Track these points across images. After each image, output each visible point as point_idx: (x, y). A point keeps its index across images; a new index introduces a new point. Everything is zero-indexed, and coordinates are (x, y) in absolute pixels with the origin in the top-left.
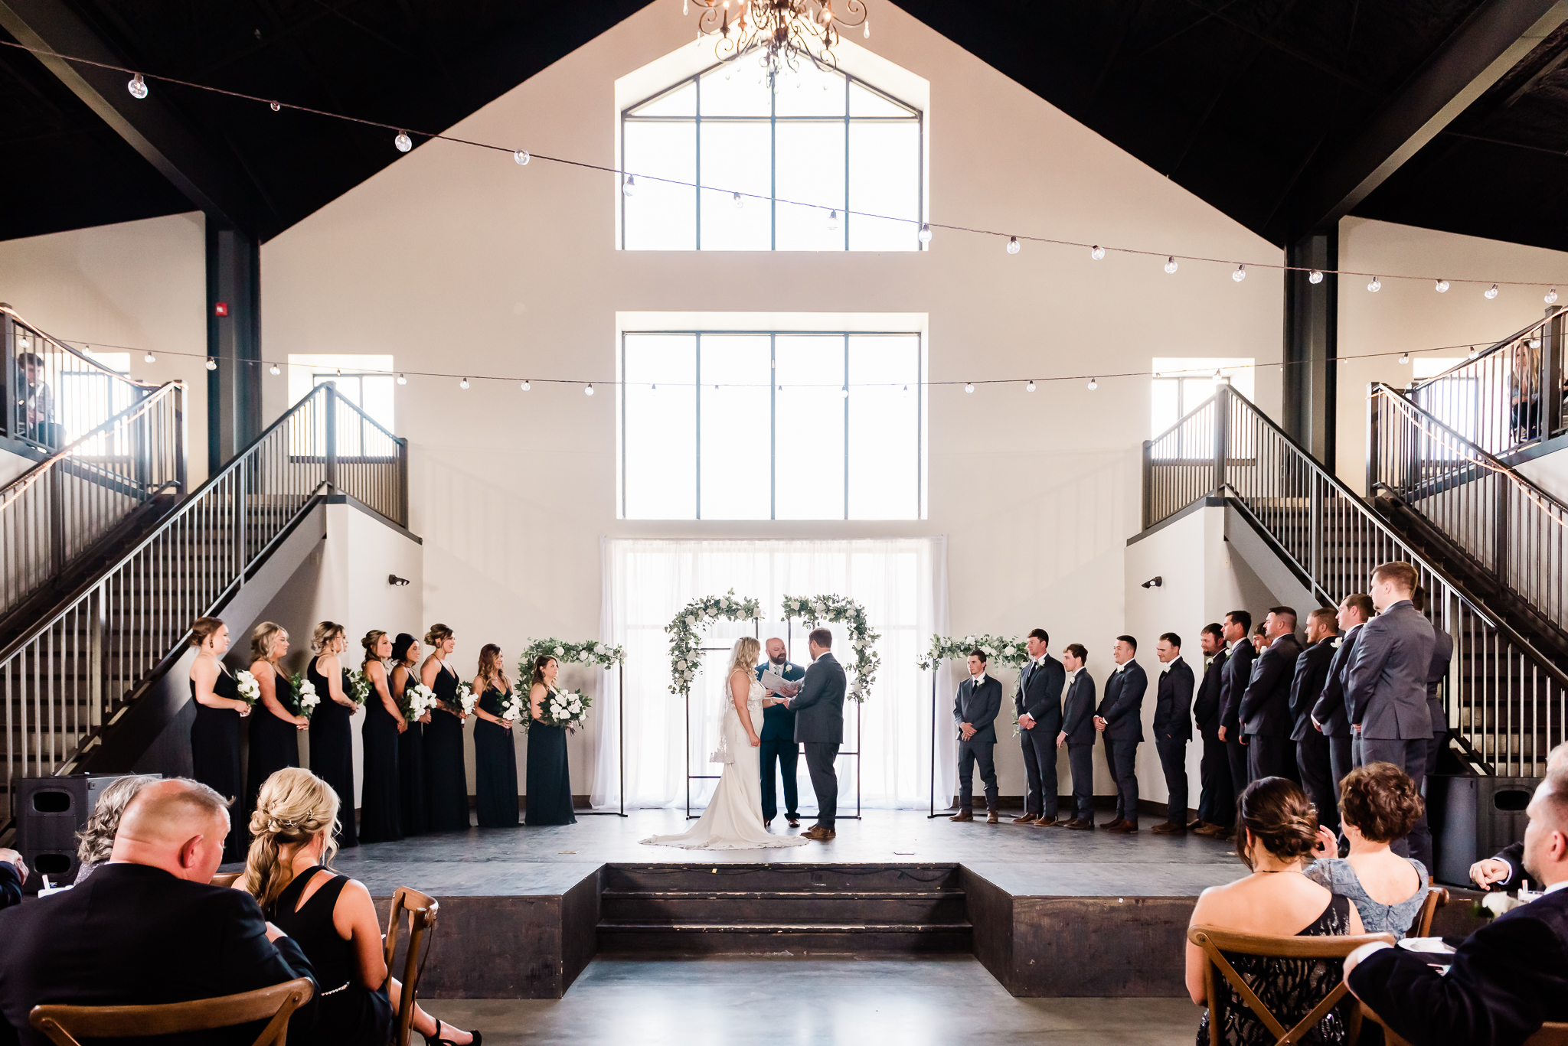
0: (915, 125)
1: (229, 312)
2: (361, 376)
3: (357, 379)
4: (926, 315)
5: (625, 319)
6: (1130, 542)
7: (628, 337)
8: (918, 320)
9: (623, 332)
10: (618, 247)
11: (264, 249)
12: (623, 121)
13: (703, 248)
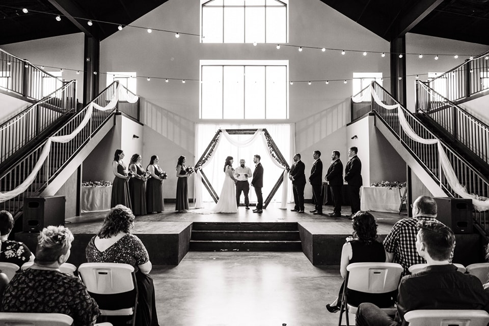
0: (284, 8)
1: (90, 60)
2: (128, 78)
3: (126, 79)
4: (288, 61)
5: (202, 62)
6: (348, 125)
7: (203, 67)
8: (286, 62)
9: (202, 66)
10: (200, 42)
11: (101, 43)
12: (202, 7)
13: (225, 42)
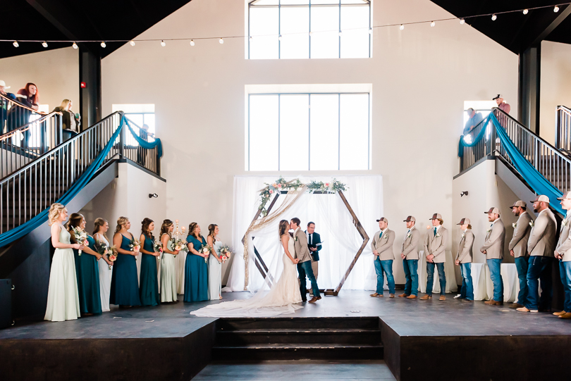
0: (368, 7)
1: (86, 86)
2: (143, 114)
3: (142, 115)
4: (371, 85)
5: (249, 88)
6: (454, 178)
7: (251, 96)
8: (368, 87)
9: (249, 95)
10: (246, 58)
11: (103, 61)
12: (249, 7)
13: (281, 58)
